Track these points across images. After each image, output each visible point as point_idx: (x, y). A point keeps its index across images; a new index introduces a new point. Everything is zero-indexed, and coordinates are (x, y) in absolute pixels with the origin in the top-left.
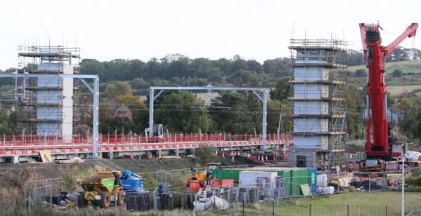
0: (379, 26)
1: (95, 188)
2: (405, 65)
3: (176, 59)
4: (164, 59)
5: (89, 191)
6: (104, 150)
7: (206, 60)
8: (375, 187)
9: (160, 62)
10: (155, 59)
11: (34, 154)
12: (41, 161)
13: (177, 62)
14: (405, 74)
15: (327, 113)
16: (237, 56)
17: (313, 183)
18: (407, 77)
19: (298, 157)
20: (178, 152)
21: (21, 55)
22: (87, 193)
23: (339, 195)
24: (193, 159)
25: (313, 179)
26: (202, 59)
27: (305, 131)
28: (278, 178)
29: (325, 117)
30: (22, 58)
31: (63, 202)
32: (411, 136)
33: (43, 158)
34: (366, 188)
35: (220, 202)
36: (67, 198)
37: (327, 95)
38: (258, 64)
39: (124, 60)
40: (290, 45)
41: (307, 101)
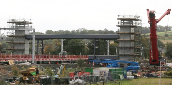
0: (154, 11)
1: (27, 75)
2: (170, 33)
3: (82, 30)
4: (78, 30)
5: (25, 76)
6: (38, 60)
7: (94, 31)
8: (152, 76)
9: (76, 31)
10: (74, 30)
11: (6, 61)
12: (9, 64)
13: (83, 31)
14: (169, 36)
15: (133, 46)
16: (106, 29)
17: (125, 74)
18: (170, 37)
19: (121, 64)
20: (70, 62)
21: (8, 22)
22: (24, 77)
23: (136, 79)
24: (76, 65)
25: (125, 73)
26: (92, 30)
27: (124, 53)
28: (109, 72)
29: (132, 48)
30: (8, 24)
31: (14, 81)
32: (170, 57)
33: (10, 63)
34: (148, 76)
35: (81, 81)
36: (16, 79)
37: (133, 38)
38: (113, 32)
39: (62, 31)
40: (118, 18)
41: (125, 41)
